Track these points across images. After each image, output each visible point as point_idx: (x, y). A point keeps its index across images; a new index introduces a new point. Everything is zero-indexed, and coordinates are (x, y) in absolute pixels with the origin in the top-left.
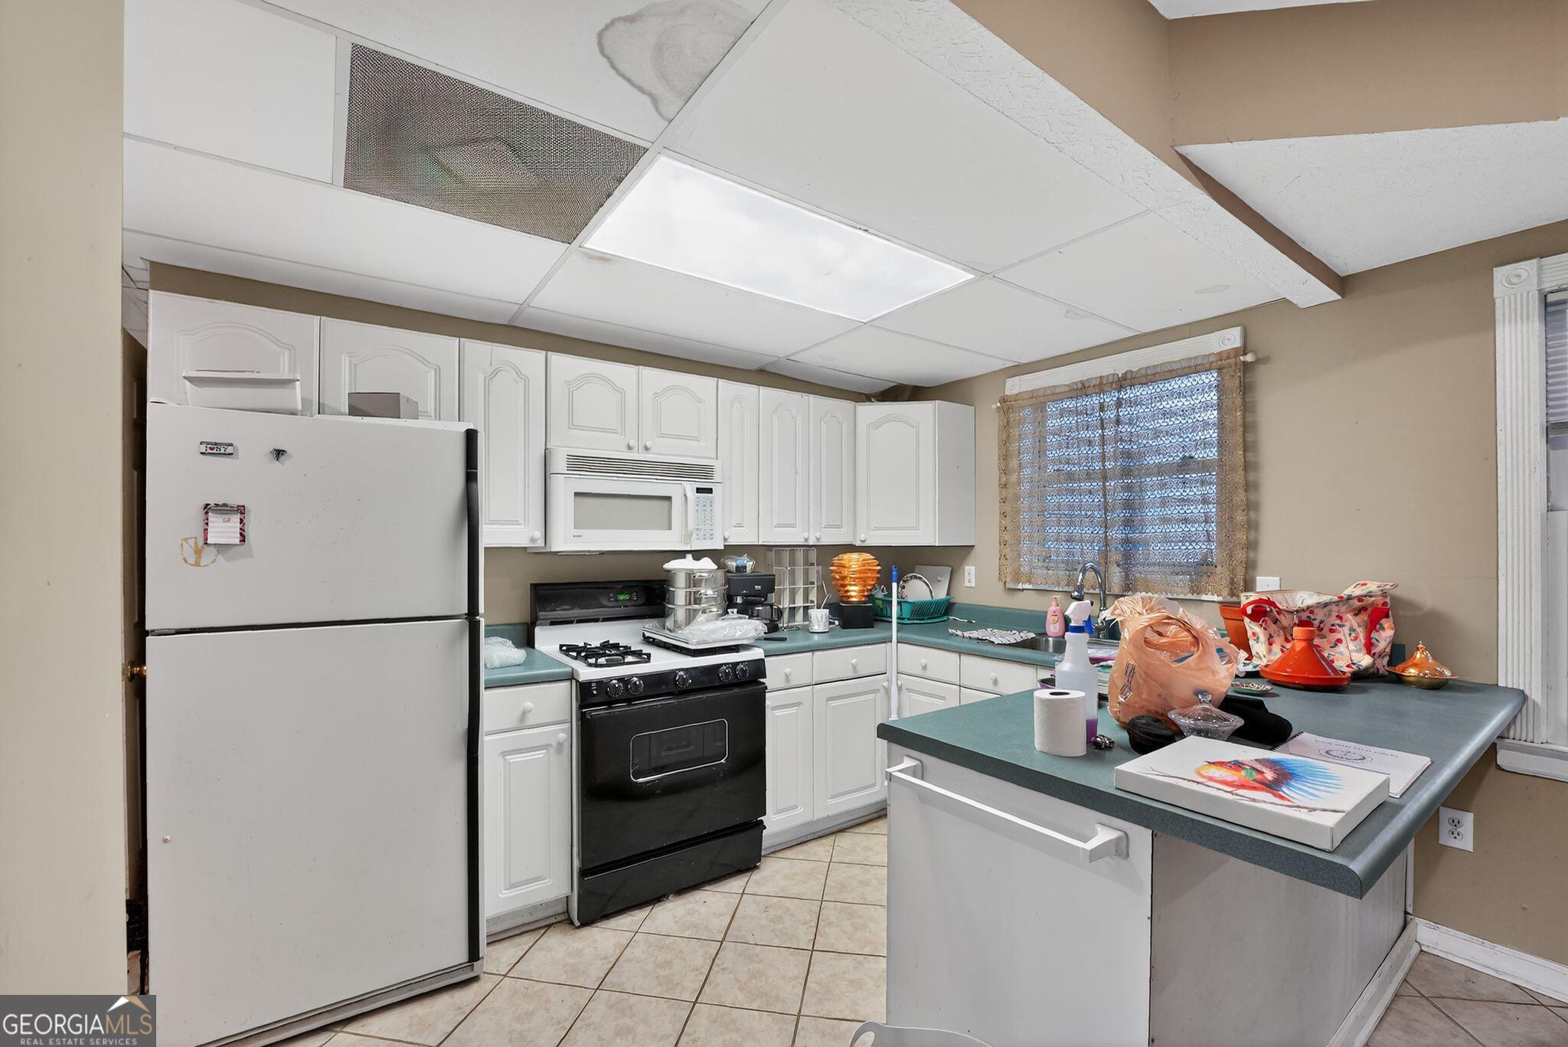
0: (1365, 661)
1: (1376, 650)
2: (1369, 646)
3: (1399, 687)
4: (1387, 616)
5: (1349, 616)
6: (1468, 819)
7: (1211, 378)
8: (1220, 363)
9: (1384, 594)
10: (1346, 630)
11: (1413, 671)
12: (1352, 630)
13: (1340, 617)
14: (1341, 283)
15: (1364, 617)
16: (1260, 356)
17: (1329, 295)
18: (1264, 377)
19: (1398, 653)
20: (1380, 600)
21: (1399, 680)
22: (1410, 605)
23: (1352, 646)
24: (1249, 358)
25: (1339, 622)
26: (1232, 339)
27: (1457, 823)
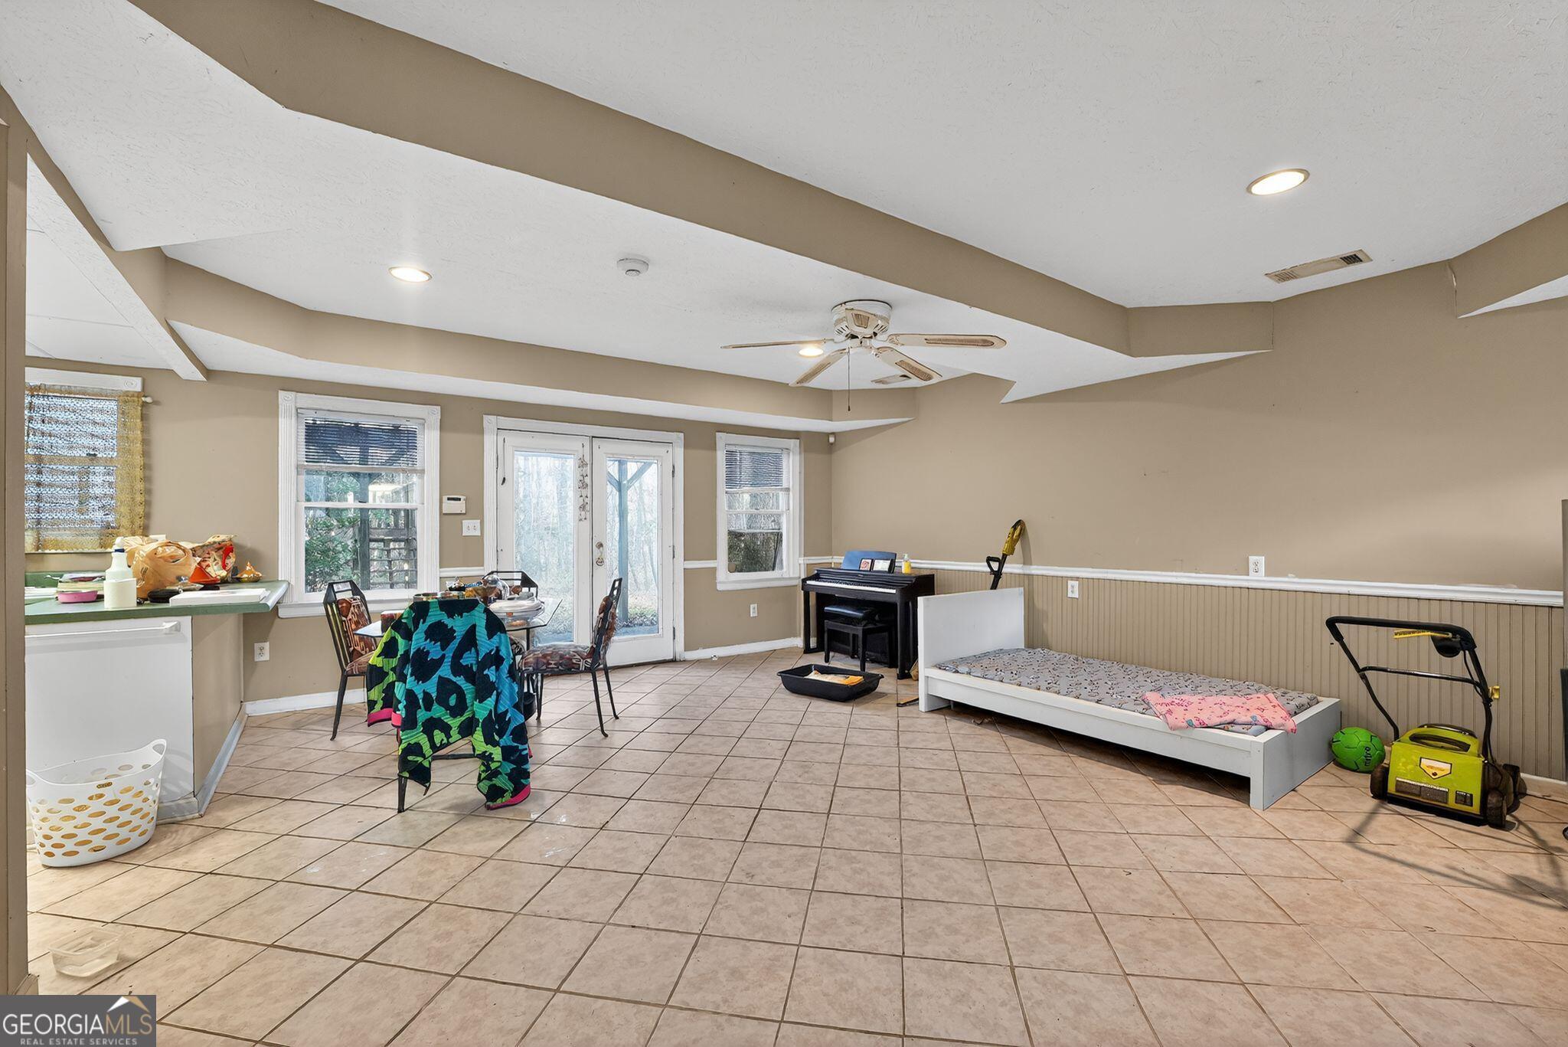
0: (224, 573)
1: (227, 568)
2: (224, 567)
3: (237, 585)
4: (232, 551)
5: (213, 552)
6: (267, 645)
7: (112, 405)
8: (124, 398)
9: (230, 540)
10: (212, 559)
11: (245, 576)
12: (215, 560)
13: (209, 554)
14: (208, 373)
15: (221, 552)
16: (155, 399)
17: (200, 377)
18: (155, 411)
19: (235, 570)
20: (228, 543)
21: (239, 581)
22: (241, 547)
23: (215, 568)
24: (149, 400)
25: (208, 556)
26: (135, 384)
27: (261, 649)
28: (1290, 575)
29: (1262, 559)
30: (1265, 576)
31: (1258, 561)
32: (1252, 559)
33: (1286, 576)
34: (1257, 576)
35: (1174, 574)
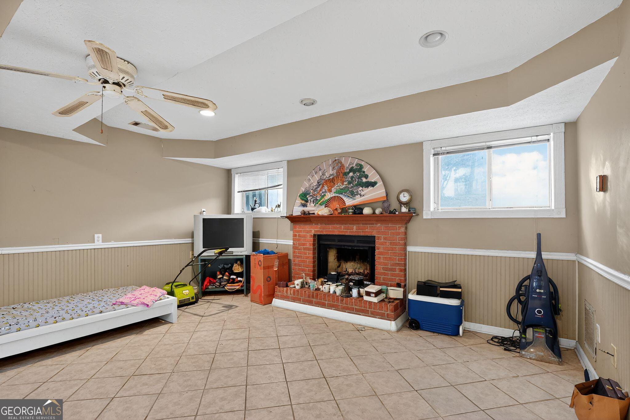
28: (112, 241)
29: (100, 235)
30: (102, 243)
31: (98, 237)
32: (96, 236)
33: (110, 242)
34: (99, 243)
35: (53, 246)
